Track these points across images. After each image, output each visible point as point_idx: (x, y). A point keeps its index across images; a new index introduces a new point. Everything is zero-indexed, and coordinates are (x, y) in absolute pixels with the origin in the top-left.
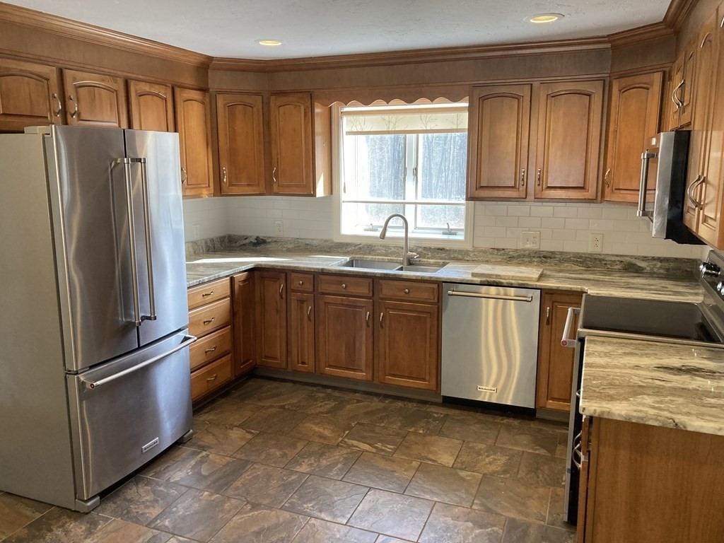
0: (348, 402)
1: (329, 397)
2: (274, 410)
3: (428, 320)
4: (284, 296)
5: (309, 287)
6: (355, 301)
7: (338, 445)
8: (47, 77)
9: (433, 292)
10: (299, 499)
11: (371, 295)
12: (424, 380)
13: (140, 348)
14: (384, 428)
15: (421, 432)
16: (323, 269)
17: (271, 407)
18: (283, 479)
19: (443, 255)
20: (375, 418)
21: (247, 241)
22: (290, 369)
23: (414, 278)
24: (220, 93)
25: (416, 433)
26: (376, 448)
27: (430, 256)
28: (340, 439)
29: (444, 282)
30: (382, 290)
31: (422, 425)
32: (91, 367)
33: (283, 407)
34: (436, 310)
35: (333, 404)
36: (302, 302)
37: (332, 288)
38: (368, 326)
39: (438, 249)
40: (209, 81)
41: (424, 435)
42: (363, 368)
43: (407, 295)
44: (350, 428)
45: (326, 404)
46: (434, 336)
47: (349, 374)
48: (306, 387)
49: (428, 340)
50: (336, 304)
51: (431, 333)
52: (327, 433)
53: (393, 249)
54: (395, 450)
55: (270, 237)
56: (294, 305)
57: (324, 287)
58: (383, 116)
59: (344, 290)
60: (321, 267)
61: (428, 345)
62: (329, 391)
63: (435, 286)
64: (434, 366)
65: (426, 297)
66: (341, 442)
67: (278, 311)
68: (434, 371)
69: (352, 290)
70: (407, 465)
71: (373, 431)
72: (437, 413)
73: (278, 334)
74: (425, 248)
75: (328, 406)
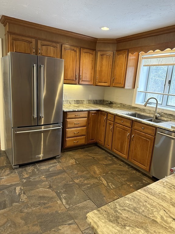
0: (116, 164)
1: (112, 160)
2: (91, 158)
3: (150, 141)
4: (106, 121)
5: (112, 119)
6: (125, 128)
7: (96, 178)
8: (31, 42)
9: (153, 131)
10: (64, 191)
11: (131, 127)
12: (145, 166)
13: (38, 126)
14: (119, 178)
15: (131, 186)
16: (117, 114)
17: (91, 156)
18: (67, 182)
19: (172, 117)
20: (119, 173)
21: (108, 102)
22: (105, 146)
23: (146, 123)
24: (99, 51)
25: (129, 185)
26: (108, 184)
27: (166, 117)
28: (100, 176)
29: (158, 128)
30: (134, 126)
31: (135, 183)
32: (18, 127)
33: (94, 158)
34: (153, 139)
35: (110, 163)
36: (110, 124)
37: (119, 122)
38: (128, 138)
39: (170, 115)
40: (97, 47)
41: (131, 187)
42: (125, 153)
43: (143, 130)
44: (107, 173)
45: (108, 162)
46: (151, 149)
47: (121, 154)
48: (108, 154)
49: (148, 151)
50: (120, 128)
51: (150, 148)
52: (98, 172)
53: (152, 112)
54: (114, 188)
55: (114, 102)
56: (108, 125)
57: (117, 121)
58: (157, 59)
59: (122, 123)
60: (116, 113)
61: (148, 152)
62: (114, 158)
63: (154, 129)
64: (149, 162)
65: (150, 132)
66: (98, 177)
67: (104, 126)
68: (149, 164)
69: (125, 123)
70: (112, 196)
71: (113, 178)
72: (145, 181)
73: (103, 134)
74: (165, 113)
75: (108, 163)
